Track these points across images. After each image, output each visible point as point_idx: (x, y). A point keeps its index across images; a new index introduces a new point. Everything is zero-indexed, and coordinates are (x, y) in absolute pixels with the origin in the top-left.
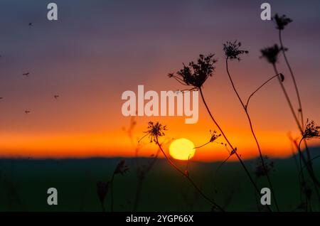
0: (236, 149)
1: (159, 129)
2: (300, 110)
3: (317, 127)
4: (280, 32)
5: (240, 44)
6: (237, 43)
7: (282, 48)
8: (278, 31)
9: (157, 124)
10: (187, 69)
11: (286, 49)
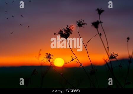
0: (82, 64)
1: (50, 56)
2: (108, 48)
3: (115, 55)
4: (99, 16)
5: (83, 21)
6: (82, 20)
7: (100, 22)
8: (99, 15)
9: (50, 54)
10: (61, 31)
11: (102, 22)
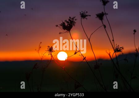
0: (85, 57)
2: (113, 40)
3: (120, 48)
4: (104, 7)
5: (87, 12)
9: (51, 47)
10: (64, 23)
11: (107, 14)
